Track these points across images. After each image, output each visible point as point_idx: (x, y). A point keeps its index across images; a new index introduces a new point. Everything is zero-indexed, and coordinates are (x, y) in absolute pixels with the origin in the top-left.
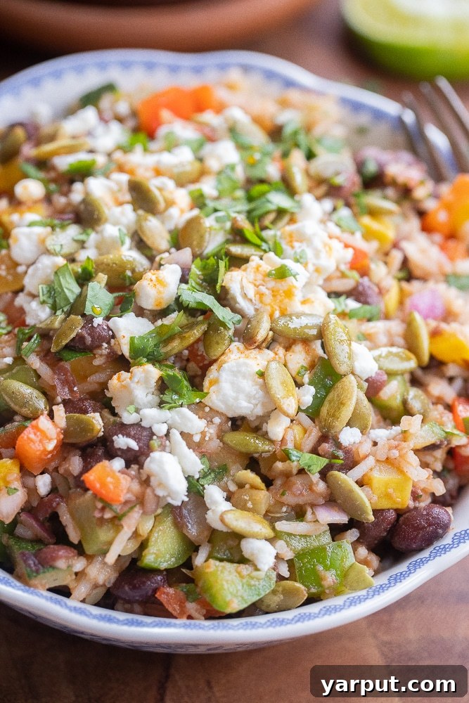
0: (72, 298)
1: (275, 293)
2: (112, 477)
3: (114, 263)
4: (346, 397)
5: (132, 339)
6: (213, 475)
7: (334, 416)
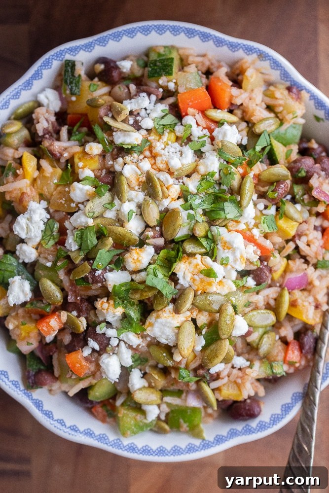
0: (90, 246)
1: (202, 281)
2: (80, 364)
3: (119, 234)
4: (220, 353)
5: (115, 286)
6: (139, 362)
7: (210, 360)
